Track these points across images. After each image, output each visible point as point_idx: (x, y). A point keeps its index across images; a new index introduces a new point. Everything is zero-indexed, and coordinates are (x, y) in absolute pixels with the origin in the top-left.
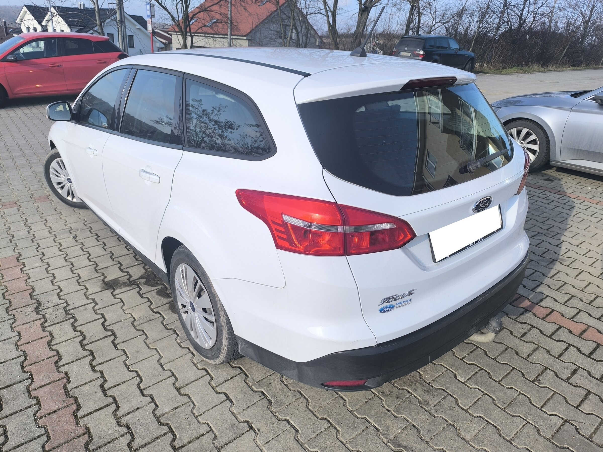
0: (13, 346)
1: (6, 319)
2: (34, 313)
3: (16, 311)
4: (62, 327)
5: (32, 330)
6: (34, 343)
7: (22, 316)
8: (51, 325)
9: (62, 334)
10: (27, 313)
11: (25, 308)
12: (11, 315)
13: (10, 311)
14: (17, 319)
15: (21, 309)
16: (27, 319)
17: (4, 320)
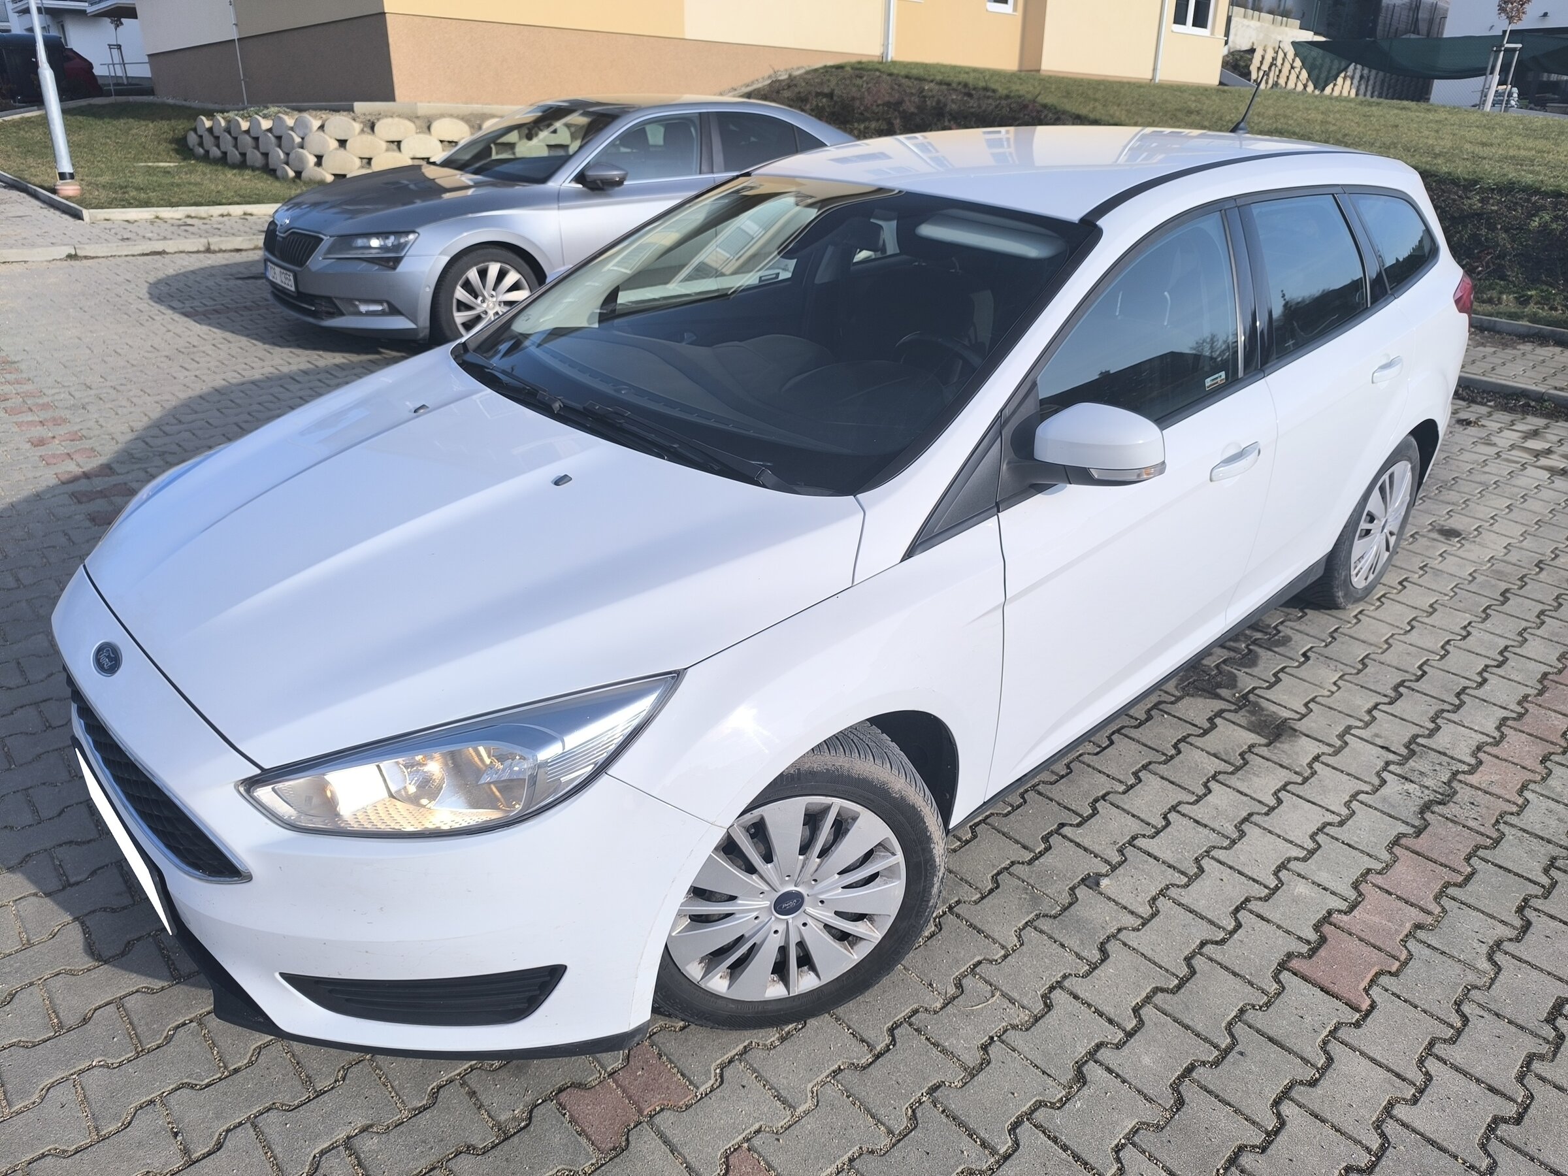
0: (1551, 782)
1: (1514, 831)
2: (1457, 798)
3: (1482, 829)
4: (1448, 746)
5: (1494, 778)
6: (1515, 761)
7: (1484, 811)
8: (1460, 761)
9: (1462, 739)
10: (1469, 806)
11: (1462, 819)
12: (1498, 830)
13: (1491, 838)
14: (1497, 813)
15: (1471, 823)
16: (1480, 797)
17: (1520, 833)
